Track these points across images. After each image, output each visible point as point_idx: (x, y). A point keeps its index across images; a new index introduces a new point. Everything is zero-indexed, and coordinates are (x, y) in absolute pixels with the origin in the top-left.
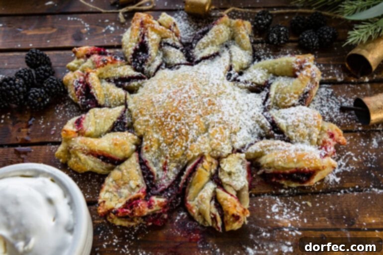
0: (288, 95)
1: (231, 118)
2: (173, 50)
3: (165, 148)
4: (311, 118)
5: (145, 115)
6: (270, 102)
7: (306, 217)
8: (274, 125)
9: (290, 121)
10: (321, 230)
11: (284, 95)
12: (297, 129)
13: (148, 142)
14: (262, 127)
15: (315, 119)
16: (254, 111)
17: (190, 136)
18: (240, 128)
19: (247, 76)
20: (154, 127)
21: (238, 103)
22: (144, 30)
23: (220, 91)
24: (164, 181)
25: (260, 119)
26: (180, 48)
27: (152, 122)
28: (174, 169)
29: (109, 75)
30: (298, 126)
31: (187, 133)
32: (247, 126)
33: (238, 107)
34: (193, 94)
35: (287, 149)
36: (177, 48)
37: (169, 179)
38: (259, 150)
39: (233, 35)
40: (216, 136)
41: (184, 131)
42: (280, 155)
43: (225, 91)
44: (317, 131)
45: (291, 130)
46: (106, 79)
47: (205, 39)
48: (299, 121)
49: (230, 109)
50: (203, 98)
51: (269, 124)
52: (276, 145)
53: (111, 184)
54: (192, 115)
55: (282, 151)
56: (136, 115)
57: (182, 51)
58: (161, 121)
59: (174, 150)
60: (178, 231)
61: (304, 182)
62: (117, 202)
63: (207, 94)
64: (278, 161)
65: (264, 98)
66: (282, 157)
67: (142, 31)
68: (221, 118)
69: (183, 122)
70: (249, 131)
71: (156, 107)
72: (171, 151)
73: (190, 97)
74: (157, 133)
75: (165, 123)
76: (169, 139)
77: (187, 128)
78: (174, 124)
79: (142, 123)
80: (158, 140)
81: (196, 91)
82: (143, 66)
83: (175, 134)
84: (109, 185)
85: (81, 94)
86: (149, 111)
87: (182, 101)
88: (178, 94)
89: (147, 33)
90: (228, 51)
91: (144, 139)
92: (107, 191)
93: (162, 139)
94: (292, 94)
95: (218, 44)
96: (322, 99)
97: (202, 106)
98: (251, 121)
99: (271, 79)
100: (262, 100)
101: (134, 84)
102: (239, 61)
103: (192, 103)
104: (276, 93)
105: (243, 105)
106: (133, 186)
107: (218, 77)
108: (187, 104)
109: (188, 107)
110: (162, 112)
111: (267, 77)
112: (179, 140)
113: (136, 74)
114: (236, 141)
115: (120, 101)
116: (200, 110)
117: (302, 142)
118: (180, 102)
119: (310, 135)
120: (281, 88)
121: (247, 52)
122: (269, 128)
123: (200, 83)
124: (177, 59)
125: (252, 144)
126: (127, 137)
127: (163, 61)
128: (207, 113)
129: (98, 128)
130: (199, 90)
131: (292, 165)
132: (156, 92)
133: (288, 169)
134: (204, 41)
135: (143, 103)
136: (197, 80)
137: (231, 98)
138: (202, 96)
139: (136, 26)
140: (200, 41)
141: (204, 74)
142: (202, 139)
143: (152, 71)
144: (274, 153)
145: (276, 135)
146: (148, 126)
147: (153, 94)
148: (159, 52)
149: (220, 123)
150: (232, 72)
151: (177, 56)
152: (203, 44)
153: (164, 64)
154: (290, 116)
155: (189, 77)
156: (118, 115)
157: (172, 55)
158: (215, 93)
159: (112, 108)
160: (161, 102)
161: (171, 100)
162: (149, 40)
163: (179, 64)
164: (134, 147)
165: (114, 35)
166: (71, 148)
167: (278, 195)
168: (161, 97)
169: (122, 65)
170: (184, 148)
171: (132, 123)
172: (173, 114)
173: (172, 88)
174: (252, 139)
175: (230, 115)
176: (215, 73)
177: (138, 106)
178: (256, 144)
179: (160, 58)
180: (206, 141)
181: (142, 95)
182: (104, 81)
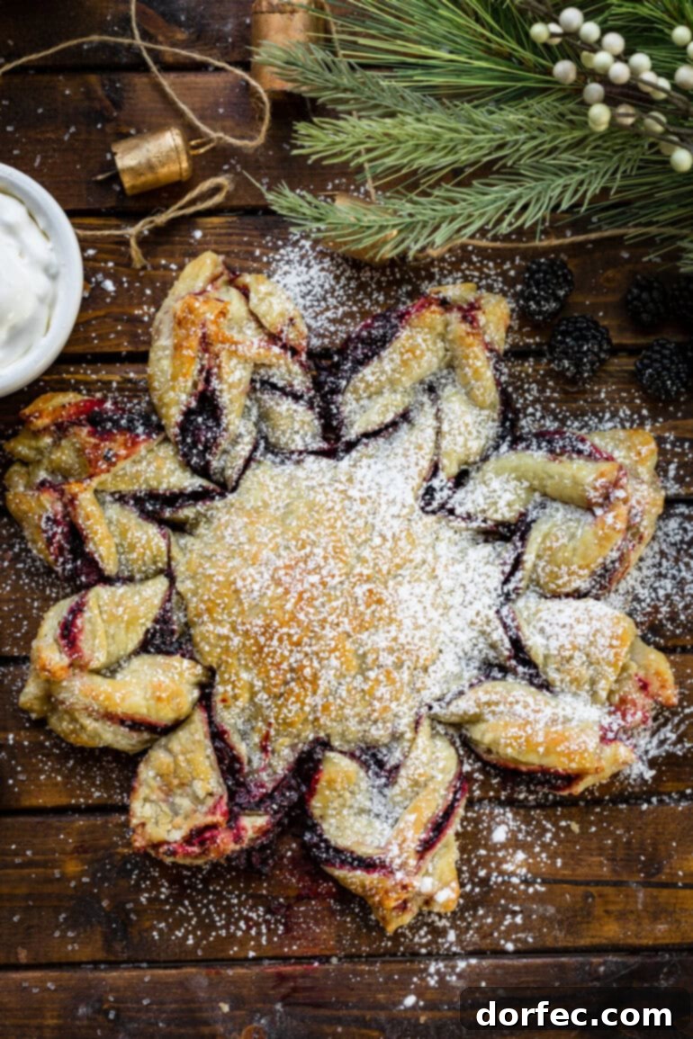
0: (564, 569)
1: (419, 634)
2: (285, 406)
3: (265, 704)
4: (602, 641)
5: (220, 622)
6: (521, 580)
7: (563, 855)
8: (517, 644)
9: (554, 644)
10: (587, 883)
11: (556, 569)
12: (567, 666)
13: (229, 688)
14: (493, 646)
15: (611, 646)
16: (478, 606)
17: (320, 682)
18: (441, 651)
19: (470, 499)
20: (241, 655)
21: (440, 589)
22: (209, 359)
23: (398, 560)
24: (264, 776)
25: (488, 629)
26: (306, 397)
27: (236, 641)
28: (286, 752)
29: (123, 487)
30: (570, 659)
31: (315, 677)
32: (456, 644)
33: (439, 600)
35: (531, 718)
36: (297, 397)
37: (275, 773)
38: (473, 710)
39: (453, 358)
40: (378, 694)
41: (307, 672)
42: (513, 731)
43: (411, 557)
44: (612, 674)
45: (554, 666)
46: (112, 494)
47: (373, 374)
48: (575, 648)
49: (419, 607)
50: (355, 585)
51: (508, 644)
52: (511, 704)
53: (153, 783)
54: (329, 633)
55: (521, 721)
56: (199, 615)
57: (311, 407)
58: (257, 642)
59: (285, 711)
60: (292, 875)
61: (559, 789)
62: (170, 827)
63: (366, 572)
64: (507, 745)
65: (507, 569)
66: (516, 738)
67: (205, 362)
68: (395, 639)
69: (307, 649)
70: (461, 654)
71: (246, 606)
72: (279, 713)
73: (324, 584)
74: (247, 668)
75: (266, 650)
76: (275, 686)
77: (316, 664)
78: (287, 653)
79: (212, 641)
80: (252, 686)
81: (341, 565)
82: (208, 457)
83: (289, 676)
84: (149, 786)
86: (230, 614)
87: (306, 596)
88: (297, 573)
89: (219, 367)
90: (434, 411)
91: (217, 678)
92: (146, 800)
93: (258, 684)
94: (574, 567)
95: (408, 384)
96: (663, 554)
97: (351, 608)
98: (468, 631)
99: (535, 508)
100: (503, 572)
101: (187, 512)
102: (458, 449)
103: (330, 601)
104: (539, 557)
105: (452, 592)
106: (201, 794)
107: (395, 510)
108: (317, 603)
109: (320, 612)
110: (260, 622)
111: (528, 501)
112: (297, 690)
113: (192, 483)
114: (425, 688)
115: (155, 563)
116: (346, 620)
117: (575, 695)
118: (300, 598)
119: (593, 682)
120: (550, 548)
121: (486, 412)
122: (507, 653)
123: (352, 537)
124: (297, 438)
125: (461, 693)
126: (181, 674)
127: (260, 431)
128: (362, 627)
129: (113, 648)
130: (346, 563)
131: (534, 759)
132: (245, 560)
133: (526, 764)
134: (371, 378)
135: (215, 588)
136: (345, 527)
137: (424, 577)
138: (353, 580)
139: (188, 348)
140: (360, 375)
141: (363, 501)
142: (349, 691)
143: (232, 474)
144: (502, 723)
145: (521, 669)
146: (226, 650)
147: (236, 562)
148: (248, 403)
149: (391, 651)
150: (436, 483)
151: (297, 426)
152: (368, 385)
153: (262, 444)
154: (557, 629)
155: (325, 517)
156: (155, 612)
157: (283, 423)
158: (385, 568)
159: (138, 587)
160: (256, 594)
161: (280, 590)
162: (225, 387)
163: (301, 453)
164: (196, 693)
165: (116, 310)
166: (63, 703)
167: (511, 803)
168: (257, 577)
169: (151, 451)
170: (307, 709)
171: (188, 625)
172: (285, 630)
173: (283, 553)
174: (466, 675)
175: (417, 627)
176: (391, 497)
177: (200, 591)
178: (470, 694)
179: (251, 427)
180: (358, 697)
181: (209, 558)
182: (109, 498)
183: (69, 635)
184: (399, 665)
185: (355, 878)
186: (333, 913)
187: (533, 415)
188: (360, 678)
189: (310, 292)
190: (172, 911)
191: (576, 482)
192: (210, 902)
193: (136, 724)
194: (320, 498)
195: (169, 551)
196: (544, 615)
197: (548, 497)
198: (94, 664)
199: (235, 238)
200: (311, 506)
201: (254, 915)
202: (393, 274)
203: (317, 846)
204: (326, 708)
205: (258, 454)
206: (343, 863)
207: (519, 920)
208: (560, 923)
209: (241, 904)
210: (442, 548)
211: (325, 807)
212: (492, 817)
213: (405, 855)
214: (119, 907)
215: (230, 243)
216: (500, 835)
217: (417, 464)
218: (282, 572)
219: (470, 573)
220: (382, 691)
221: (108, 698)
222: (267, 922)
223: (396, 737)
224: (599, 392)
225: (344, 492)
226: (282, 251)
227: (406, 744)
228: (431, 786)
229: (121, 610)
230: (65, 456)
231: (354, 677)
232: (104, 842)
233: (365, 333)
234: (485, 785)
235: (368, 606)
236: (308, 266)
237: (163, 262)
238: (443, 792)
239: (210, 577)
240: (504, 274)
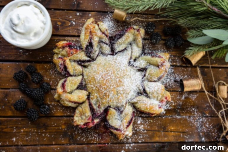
0: (153, 77)
1: (128, 87)
2: (105, 46)
3: (99, 99)
4: (160, 90)
5: (92, 85)
6: (145, 78)
7: (150, 126)
8: (144, 90)
9: (151, 90)
10: (153, 131)
11: (152, 77)
13: (93, 96)
14: (140, 90)
15: (161, 91)
16: (137, 83)
18: (131, 91)
19: (137, 64)
20: (95, 91)
21: (131, 80)
23: (124, 74)
24: (99, 112)
25: (139, 87)
26: (109, 44)
27: (94, 88)
28: (103, 108)
29: (75, 59)
30: (154, 93)
31: (109, 95)
32: (133, 89)
33: (131, 82)
34: (113, 77)
35: (147, 103)
36: (107, 44)
37: (101, 112)
38: (136, 101)
39: (135, 38)
41: (107, 94)
42: (144, 106)
43: (127, 74)
44: (161, 96)
45: (151, 94)
46: (73, 60)
47: (121, 41)
48: (155, 91)
49: (128, 83)
50: (116, 79)
51: (142, 90)
52: (143, 100)
54: (112, 87)
56: (88, 83)
57: (109, 46)
58: (98, 89)
59: (103, 101)
60: (103, 129)
61: (150, 115)
62: (81, 122)
63: (119, 76)
64: (142, 108)
65: (143, 76)
66: (144, 107)
67: (90, 36)
68: (123, 89)
69: (107, 90)
70: (134, 91)
71: (96, 82)
73: (111, 78)
74: (96, 93)
75: (100, 90)
76: (101, 96)
77: (109, 93)
79: (90, 88)
80: (97, 96)
82: (91, 54)
83: (104, 95)
84: (77, 114)
85: (62, 70)
86: (93, 83)
87: (108, 80)
88: (106, 76)
89: (93, 37)
90: (131, 48)
91: (91, 94)
92: (77, 116)
93: (98, 96)
94: (155, 77)
95: (127, 43)
96: (168, 75)
97: (116, 83)
98: (136, 87)
99: (148, 66)
101: (86, 64)
102: (135, 55)
103: (112, 81)
104: (149, 75)
105: (133, 80)
106: (87, 116)
107: (124, 65)
108: (110, 82)
110: (99, 85)
111: (146, 65)
112: (105, 97)
113: (87, 59)
114: (128, 97)
115: (80, 73)
116: (115, 85)
117: (154, 99)
119: (157, 97)
120: (151, 73)
121: (140, 49)
123: (116, 70)
124: (107, 52)
125: (134, 98)
126: (84, 94)
127: (100, 50)
128: (118, 86)
129: (72, 88)
130: (115, 75)
131: (147, 111)
132: (97, 73)
133: (146, 111)
134: (120, 41)
135: (91, 78)
136: (115, 68)
137: (129, 77)
138: (116, 78)
139: (87, 33)
140: (118, 41)
141: (118, 63)
142: (115, 98)
143: (95, 57)
144: (141, 104)
145: (145, 94)
146: (93, 90)
147: (95, 73)
148: (98, 45)
149: (123, 91)
150: (131, 61)
151: (107, 49)
152: (120, 43)
153: (100, 53)
154: (152, 88)
155: (111, 66)
156: (80, 82)
157: (104, 49)
158: (122, 76)
159: (77, 77)
160: (98, 80)
161: (103, 79)
162: (94, 41)
163: (107, 54)
164: (87, 97)
165: (75, 27)
166: (61, 98)
167: (141, 117)
168: (99, 76)
169: (80, 53)
170: (107, 101)
171: (86, 84)
172: (103, 87)
173: (104, 72)
174: (135, 95)
175: (127, 86)
176: (123, 63)
177: (88, 78)
178: (136, 98)
179: (98, 49)
180: (116, 99)
181: (90, 72)
182: (72, 61)
183: (63, 86)
184: (124, 93)
185: (115, 132)
186: (110, 135)
187: (147, 50)
188: (117, 96)
189: (109, 27)
190: (81, 135)
191: (157, 62)
192: (88, 133)
193: (75, 103)
194: (111, 62)
195: (83, 71)
196: (149, 85)
197: (150, 64)
198: (68, 92)
199: (97, 16)
200: (109, 64)
201: (96, 136)
202: (124, 24)
203: (108, 125)
204: (110, 101)
205: (99, 54)
206: (112, 129)
207: (142, 137)
208: (149, 138)
209: (94, 134)
210: (132, 72)
211: (109, 118)
212: (138, 119)
213: (124, 128)
214: (72, 134)
215: (96, 17)
216: (139, 122)
217: (128, 57)
218: (103, 76)
219: (137, 77)
220: (120, 98)
221: (70, 98)
222: (98, 137)
223: (123, 106)
224: (158, 46)
225: (115, 62)
226: (105, 19)
227: (124, 107)
228: (128, 115)
229: (73, 82)
230: (64, 52)
231: (116, 95)
232: (69, 122)
233: (119, 34)
234: (137, 114)
235: (119, 82)
236: (109, 22)
237: (84, 19)
238: (130, 116)
239: (90, 76)
240: (143, 25)
